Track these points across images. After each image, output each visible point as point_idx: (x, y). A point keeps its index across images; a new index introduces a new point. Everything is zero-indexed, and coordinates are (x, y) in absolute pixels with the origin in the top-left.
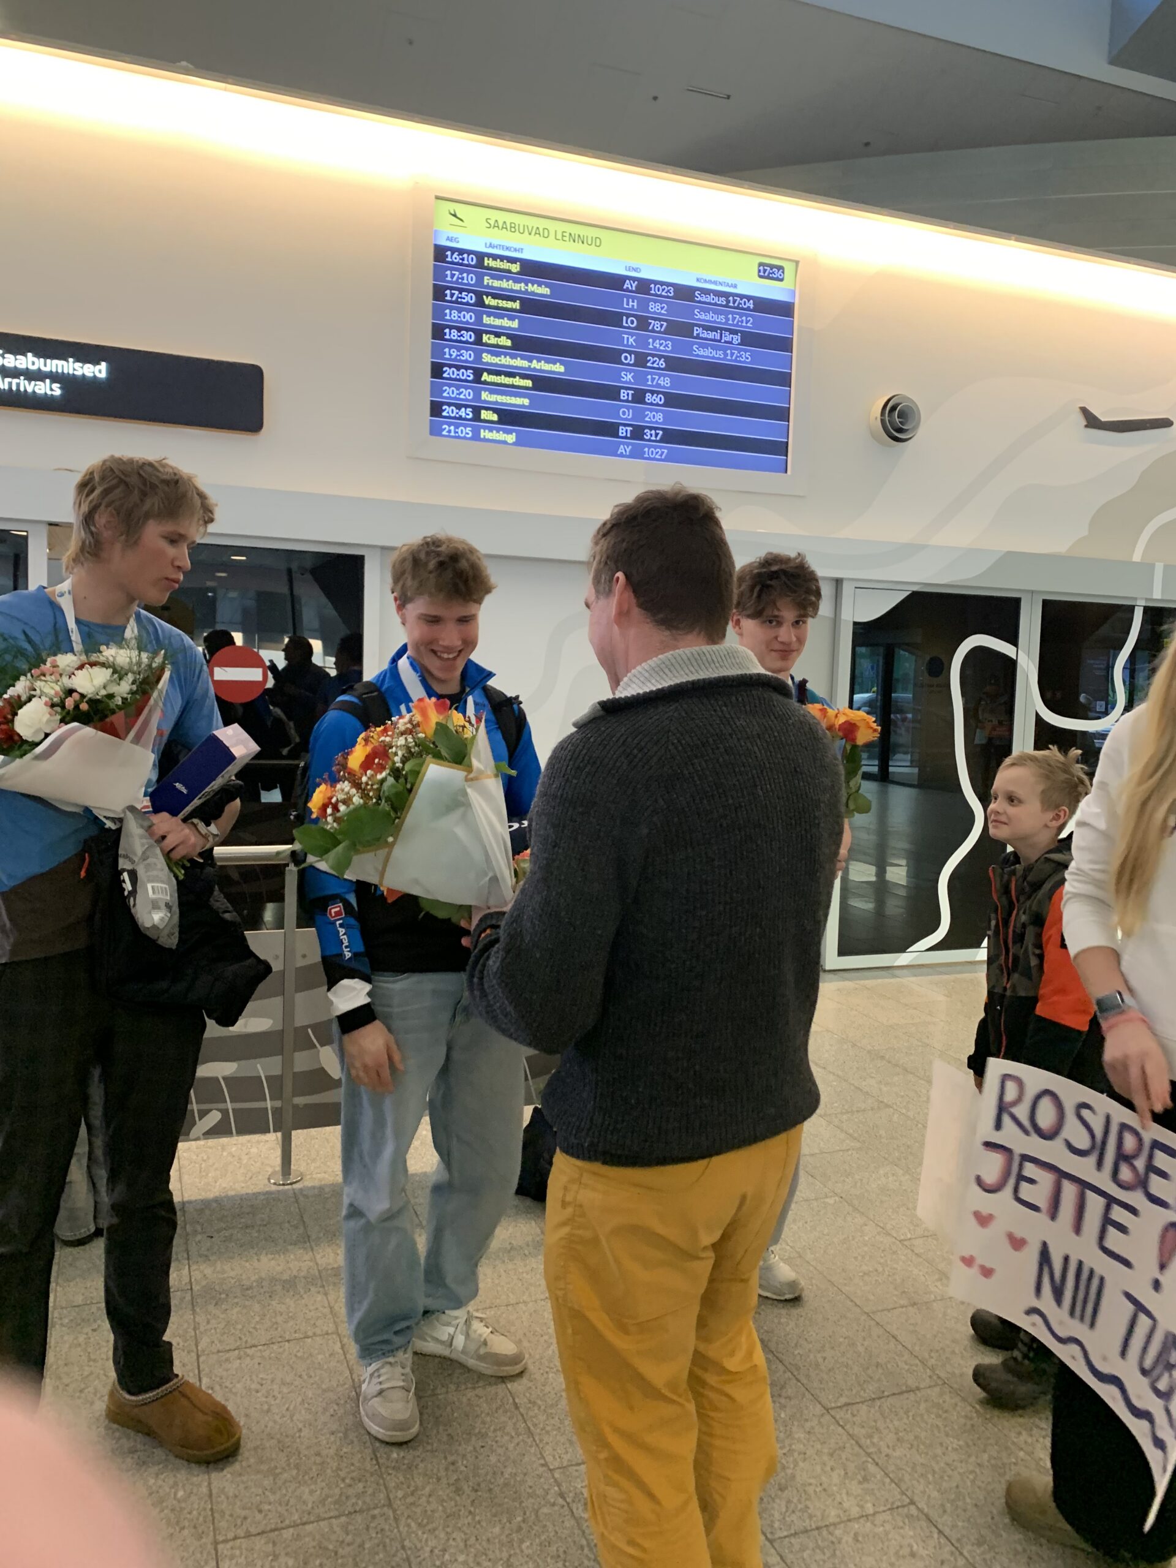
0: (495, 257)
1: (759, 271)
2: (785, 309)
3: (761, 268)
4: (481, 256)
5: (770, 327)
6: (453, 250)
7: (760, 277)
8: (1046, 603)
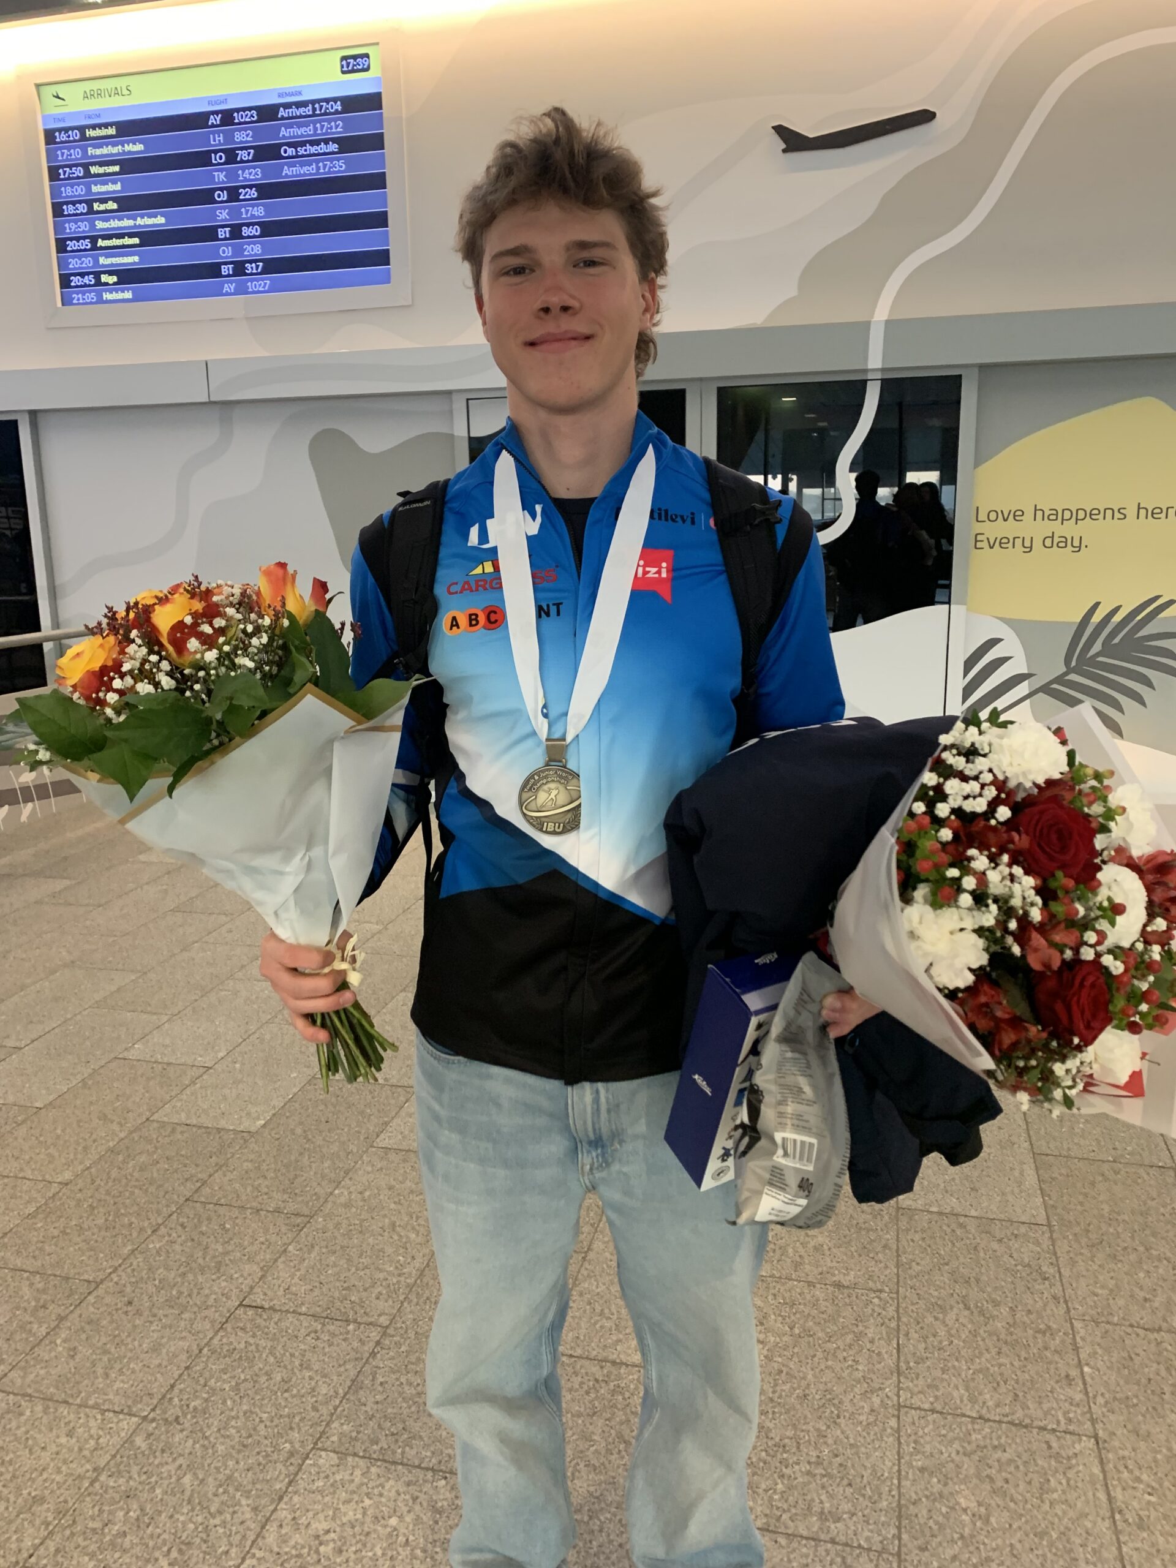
0: (94, 127)
1: (342, 67)
2: (373, 101)
3: (344, 63)
4: (82, 129)
5: (360, 125)
6: (60, 130)
7: (343, 72)
8: (721, 392)
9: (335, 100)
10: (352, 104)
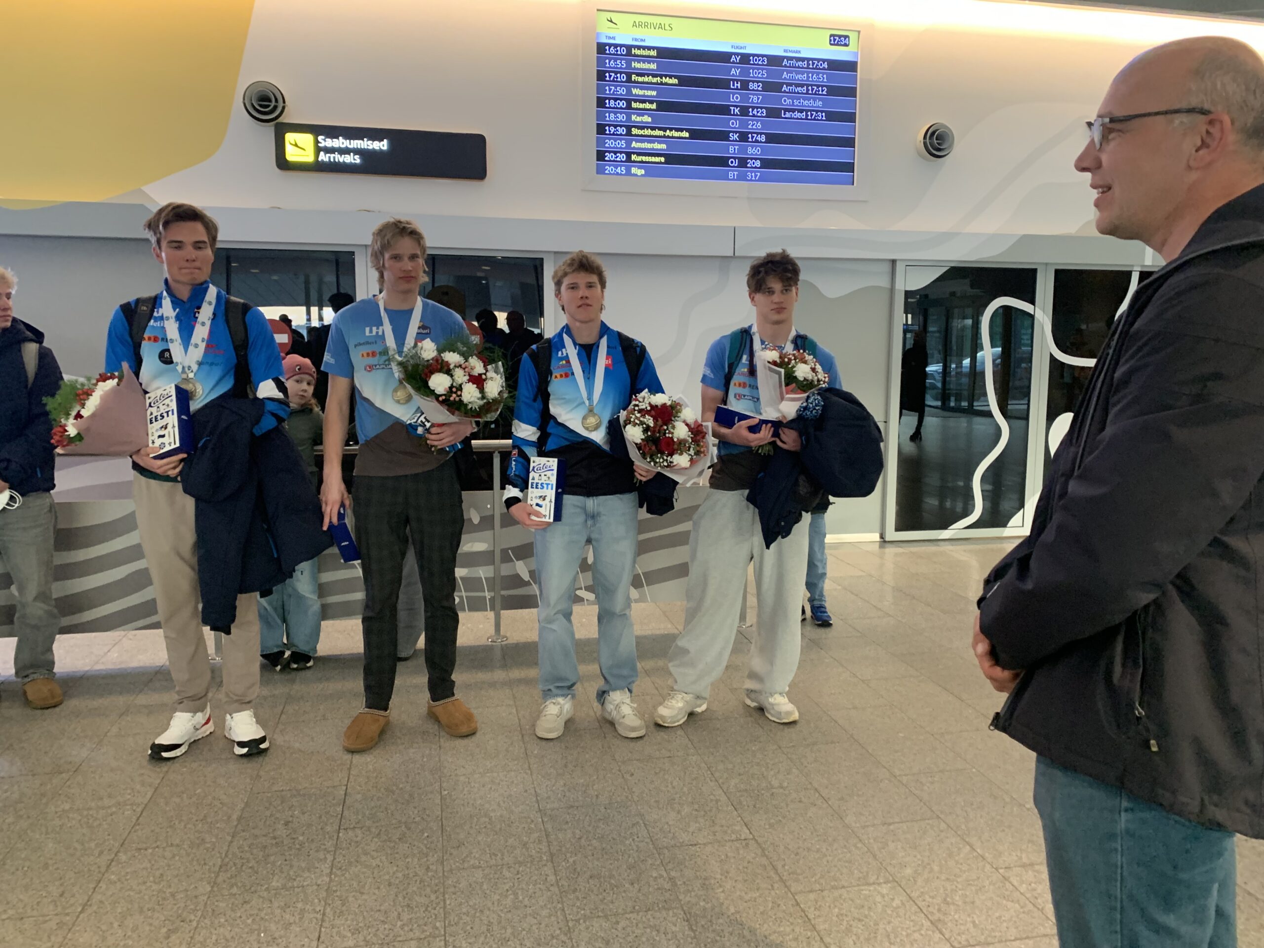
0: (639, 47)
1: (830, 40)
2: (851, 66)
3: (832, 38)
4: (629, 48)
5: (841, 79)
6: (610, 45)
7: (831, 44)
8: (1057, 272)
9: (824, 61)
10: (835, 65)
